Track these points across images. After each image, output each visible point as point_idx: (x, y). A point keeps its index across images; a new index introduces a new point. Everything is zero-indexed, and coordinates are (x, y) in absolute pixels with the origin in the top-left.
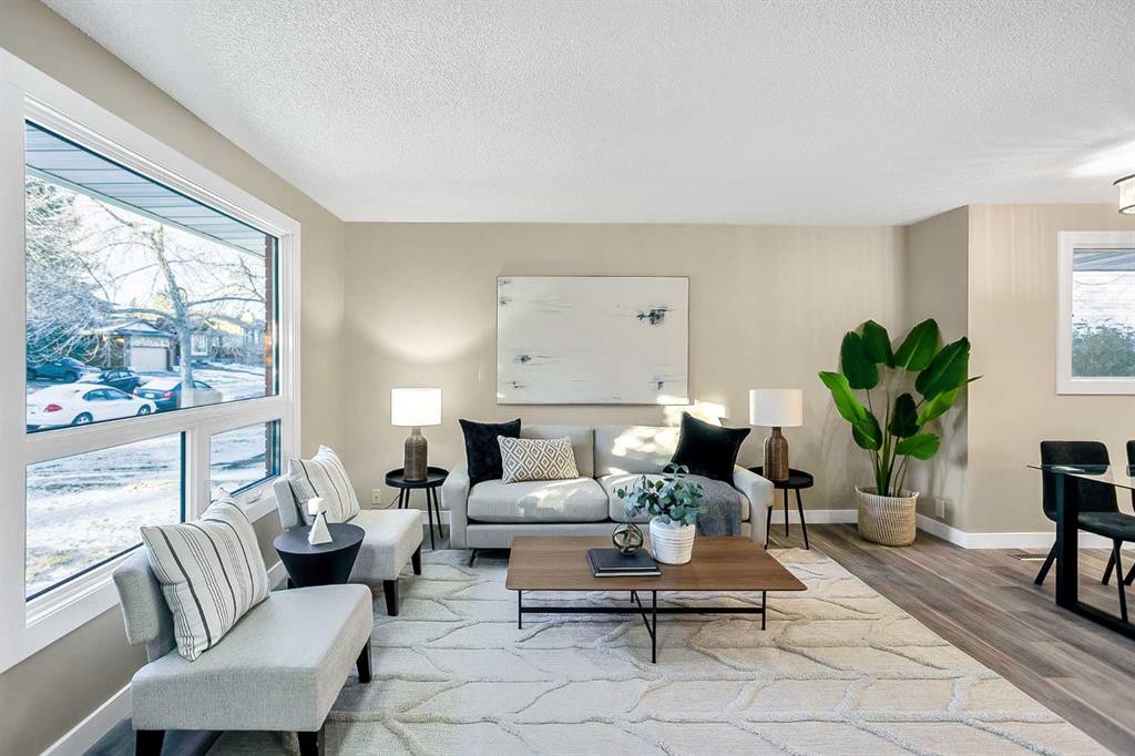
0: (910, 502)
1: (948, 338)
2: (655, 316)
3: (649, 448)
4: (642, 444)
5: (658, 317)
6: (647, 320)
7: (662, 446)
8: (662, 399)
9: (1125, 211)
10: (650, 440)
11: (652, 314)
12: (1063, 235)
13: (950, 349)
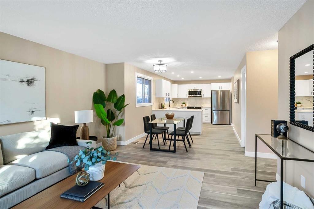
0: (115, 138)
1: (119, 95)
2: (30, 82)
3: (37, 141)
4: (33, 140)
5: (31, 83)
6: (25, 84)
7: (42, 139)
8: (34, 119)
9: (155, 71)
10: (36, 138)
11: (28, 81)
12: (136, 73)
13: (120, 97)
